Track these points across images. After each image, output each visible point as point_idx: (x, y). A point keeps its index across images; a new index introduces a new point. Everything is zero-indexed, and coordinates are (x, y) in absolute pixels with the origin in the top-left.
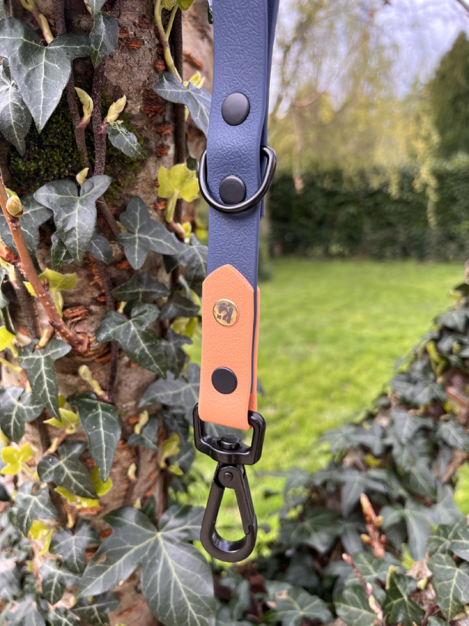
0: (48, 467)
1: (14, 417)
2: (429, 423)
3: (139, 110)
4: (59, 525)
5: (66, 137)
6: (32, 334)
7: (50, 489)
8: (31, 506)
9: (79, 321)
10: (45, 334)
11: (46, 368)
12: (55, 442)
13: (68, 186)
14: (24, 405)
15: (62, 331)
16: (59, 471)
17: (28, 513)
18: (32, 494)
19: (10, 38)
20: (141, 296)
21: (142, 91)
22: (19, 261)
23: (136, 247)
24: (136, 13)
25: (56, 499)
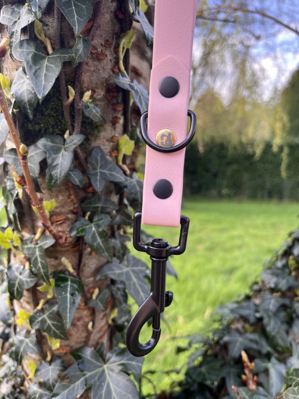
0: (37, 319)
1: (17, 285)
2: (287, 302)
3: (102, 96)
4: (41, 359)
5: (58, 111)
6: (31, 232)
7: (36, 334)
8: (24, 345)
9: (60, 224)
10: (39, 231)
11: (40, 253)
12: (42, 302)
13: (58, 139)
14: (24, 277)
15: (50, 229)
16: (43, 322)
17: (22, 349)
18: (26, 337)
19: (26, 50)
20: (100, 209)
21: (105, 85)
22: (26, 185)
23: (98, 177)
24: (103, 38)
25: (40, 342)
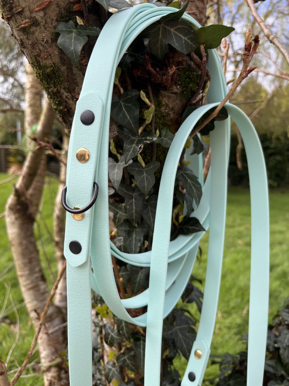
0: (120, 358)
1: (110, 338)
4: (121, 380)
8: (112, 372)
12: (123, 348)
14: (115, 335)
16: (125, 361)
17: (111, 375)
18: (112, 367)
25: (122, 370)
